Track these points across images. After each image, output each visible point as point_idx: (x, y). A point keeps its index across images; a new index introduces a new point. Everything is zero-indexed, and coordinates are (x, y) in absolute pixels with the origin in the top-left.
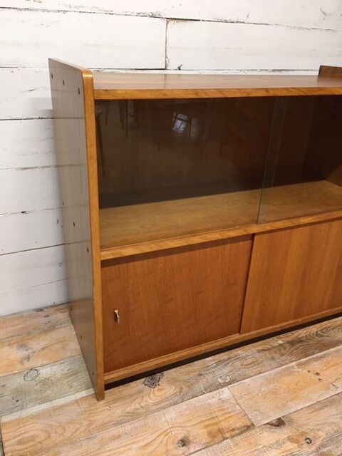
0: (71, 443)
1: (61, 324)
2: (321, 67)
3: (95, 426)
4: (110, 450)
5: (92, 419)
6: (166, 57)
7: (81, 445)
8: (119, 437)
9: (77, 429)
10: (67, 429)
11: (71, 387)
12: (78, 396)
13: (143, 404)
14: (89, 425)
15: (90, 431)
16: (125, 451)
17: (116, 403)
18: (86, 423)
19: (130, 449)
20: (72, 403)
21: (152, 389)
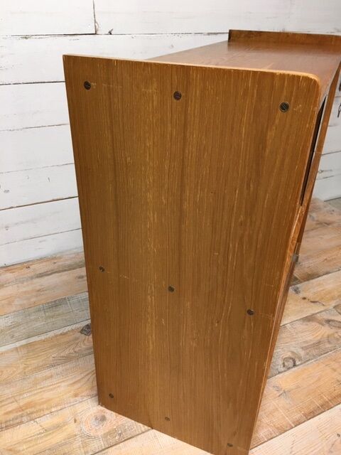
0: (7, 384)
1: (9, 283)
2: (230, 31)
3: (30, 368)
4: (41, 388)
5: (28, 363)
6: (95, 22)
7: (16, 385)
8: (51, 376)
9: (14, 372)
10: (5, 372)
11: (13, 337)
12: (18, 344)
13: (77, 350)
14: (25, 368)
15: (25, 373)
16: (55, 388)
17: (52, 349)
18: (22, 366)
19: (59, 386)
20: (12, 351)
21: (87, 337)
